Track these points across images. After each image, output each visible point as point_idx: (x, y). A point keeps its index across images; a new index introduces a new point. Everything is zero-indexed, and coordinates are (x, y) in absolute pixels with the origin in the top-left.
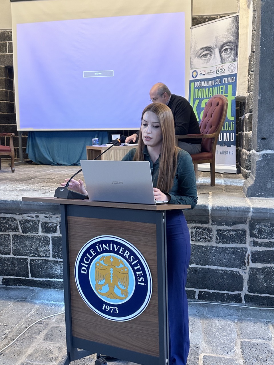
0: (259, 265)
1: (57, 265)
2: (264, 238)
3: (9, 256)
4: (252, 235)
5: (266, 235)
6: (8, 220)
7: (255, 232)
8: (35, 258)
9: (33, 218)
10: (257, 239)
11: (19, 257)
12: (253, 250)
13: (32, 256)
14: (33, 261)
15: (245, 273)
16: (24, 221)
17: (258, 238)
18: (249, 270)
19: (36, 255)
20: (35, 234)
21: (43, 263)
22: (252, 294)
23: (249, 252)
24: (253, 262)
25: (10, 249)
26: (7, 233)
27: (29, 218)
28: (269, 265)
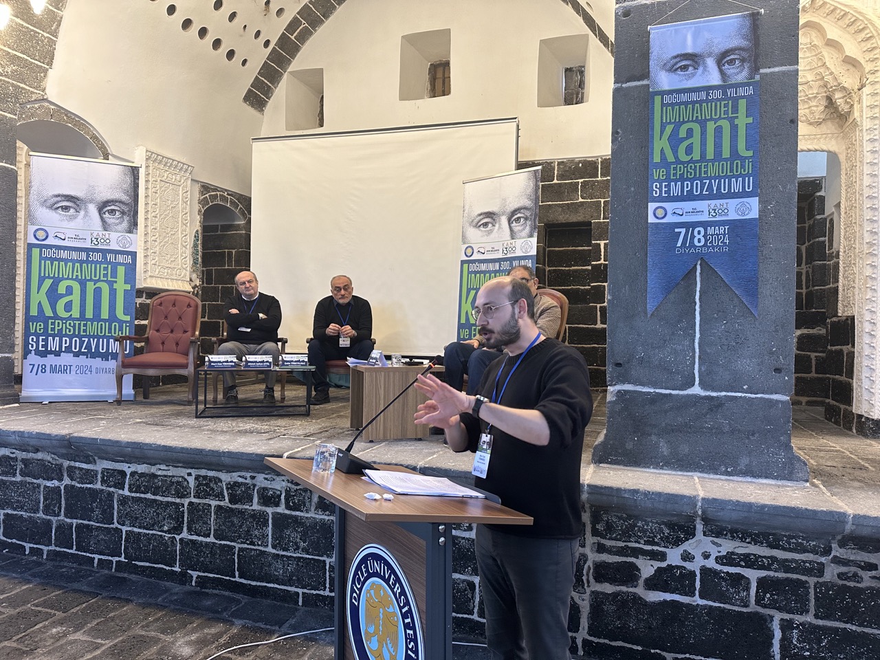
0: (608, 588)
1: (279, 561)
2: (616, 539)
3: (208, 540)
4: (595, 533)
5: (620, 534)
6: (210, 480)
7: (600, 527)
8: (246, 546)
9: (246, 479)
10: (604, 540)
11: (223, 542)
12: (596, 559)
13: (242, 543)
14: (242, 552)
15: (583, 600)
16: (232, 483)
17: (606, 539)
18: (591, 595)
19: (248, 542)
20: (248, 507)
21: (258, 555)
22: (596, 640)
23: (590, 563)
24: (596, 582)
25: (210, 528)
26: (206, 501)
27: (241, 480)
28: (624, 589)
